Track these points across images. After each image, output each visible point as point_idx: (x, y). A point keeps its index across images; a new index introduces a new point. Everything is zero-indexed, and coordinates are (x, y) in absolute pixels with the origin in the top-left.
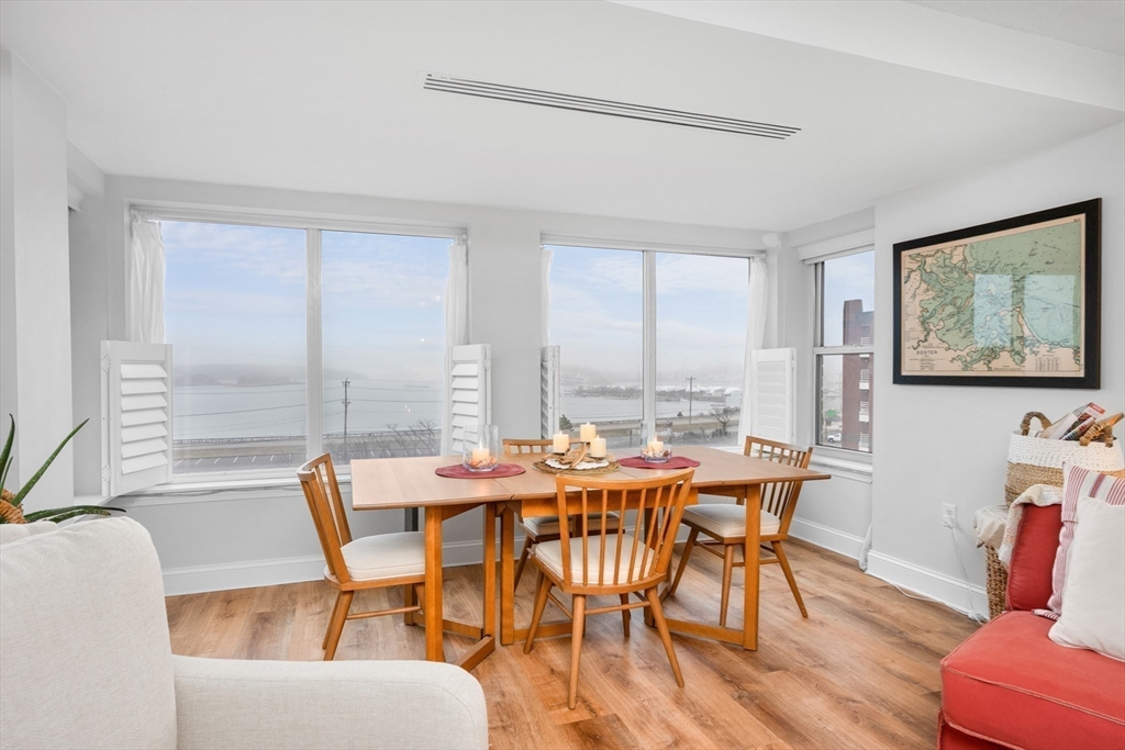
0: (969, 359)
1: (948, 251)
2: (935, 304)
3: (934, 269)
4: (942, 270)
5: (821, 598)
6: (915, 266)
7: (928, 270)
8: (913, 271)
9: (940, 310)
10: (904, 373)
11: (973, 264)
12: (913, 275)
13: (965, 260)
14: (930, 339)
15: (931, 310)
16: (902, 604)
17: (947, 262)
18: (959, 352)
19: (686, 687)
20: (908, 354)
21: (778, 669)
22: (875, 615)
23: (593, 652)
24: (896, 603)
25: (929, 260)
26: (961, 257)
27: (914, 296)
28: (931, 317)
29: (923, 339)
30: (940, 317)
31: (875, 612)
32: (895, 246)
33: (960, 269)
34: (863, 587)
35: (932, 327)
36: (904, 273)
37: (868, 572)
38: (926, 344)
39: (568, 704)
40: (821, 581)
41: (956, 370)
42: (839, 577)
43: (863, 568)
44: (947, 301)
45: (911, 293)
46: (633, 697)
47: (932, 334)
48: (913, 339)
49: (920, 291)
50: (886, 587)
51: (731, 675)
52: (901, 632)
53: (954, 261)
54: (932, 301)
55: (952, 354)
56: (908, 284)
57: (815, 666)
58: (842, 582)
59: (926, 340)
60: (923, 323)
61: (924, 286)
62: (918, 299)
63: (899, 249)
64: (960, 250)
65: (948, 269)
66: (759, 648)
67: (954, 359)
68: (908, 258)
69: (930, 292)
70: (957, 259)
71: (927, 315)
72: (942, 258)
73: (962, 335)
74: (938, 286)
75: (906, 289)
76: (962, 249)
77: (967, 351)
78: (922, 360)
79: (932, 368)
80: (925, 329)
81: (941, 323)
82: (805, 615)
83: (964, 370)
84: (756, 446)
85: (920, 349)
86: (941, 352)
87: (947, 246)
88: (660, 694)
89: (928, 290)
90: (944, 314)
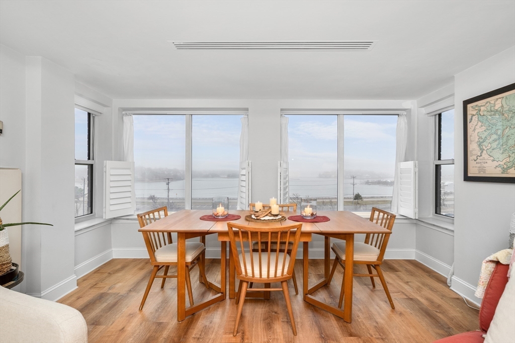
0: (505, 166)
1: (492, 102)
2: (486, 134)
3: (485, 113)
4: (489, 114)
5: (411, 299)
6: (474, 113)
7: (482, 114)
8: (474, 115)
9: (488, 138)
10: (469, 175)
11: (507, 109)
12: (474, 117)
13: (502, 106)
14: (483, 154)
15: (483, 138)
16: (462, 311)
17: (492, 109)
18: (499, 163)
19: (297, 336)
20: (471, 164)
21: (355, 336)
22: (439, 315)
23: (267, 309)
24: (458, 309)
25: (482, 108)
26: (500, 105)
27: (474, 130)
28: (484, 142)
29: (479, 155)
30: (489, 141)
31: (440, 313)
32: (464, 102)
33: (500, 112)
34: (443, 296)
35: (484, 148)
36: (469, 117)
37: (451, 288)
38: (481, 158)
39: (233, 333)
40: (419, 289)
41: (498, 173)
42: (432, 289)
43: (449, 285)
44: (493, 131)
45: (473, 128)
46: (267, 336)
47: (485, 152)
48: (474, 155)
49: (478, 127)
50: (458, 299)
51: (326, 334)
52: (449, 328)
53: (496, 108)
54: (484, 132)
55: (496, 164)
56: (471, 123)
57: (378, 338)
58: (431, 292)
59: (481, 156)
60: (479, 145)
61: (480, 124)
62: (477, 131)
63: (466, 103)
64: (499, 101)
65: (493, 113)
66: (353, 322)
67: (497, 166)
68: (471, 108)
69: (483, 127)
70: (498, 106)
71: (481, 140)
72: (489, 107)
73: (501, 152)
74: (487, 123)
75: (470, 126)
76: (500, 100)
77: (504, 161)
78: (479, 167)
79: (484, 172)
80: (481, 149)
81: (490, 145)
82: (393, 307)
83: (502, 173)
84: (377, 213)
85: (478, 161)
86: (490, 162)
87: (491, 99)
88: (282, 337)
89: (482, 126)
90: (491, 140)
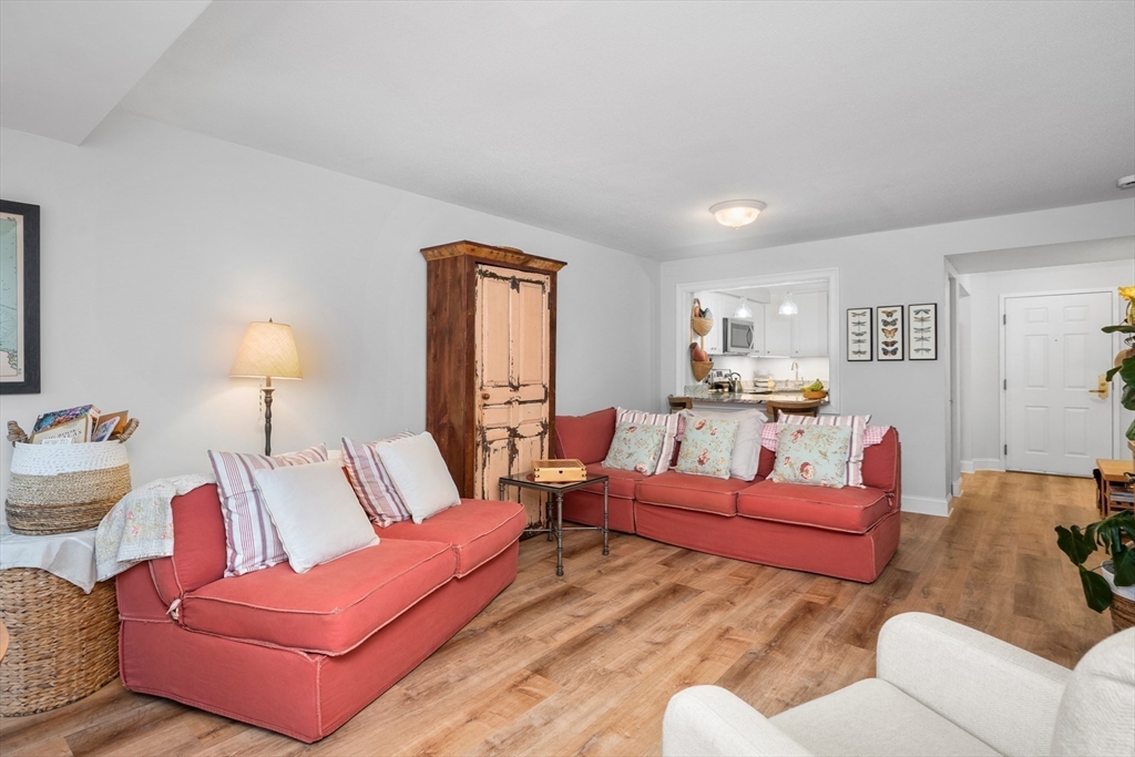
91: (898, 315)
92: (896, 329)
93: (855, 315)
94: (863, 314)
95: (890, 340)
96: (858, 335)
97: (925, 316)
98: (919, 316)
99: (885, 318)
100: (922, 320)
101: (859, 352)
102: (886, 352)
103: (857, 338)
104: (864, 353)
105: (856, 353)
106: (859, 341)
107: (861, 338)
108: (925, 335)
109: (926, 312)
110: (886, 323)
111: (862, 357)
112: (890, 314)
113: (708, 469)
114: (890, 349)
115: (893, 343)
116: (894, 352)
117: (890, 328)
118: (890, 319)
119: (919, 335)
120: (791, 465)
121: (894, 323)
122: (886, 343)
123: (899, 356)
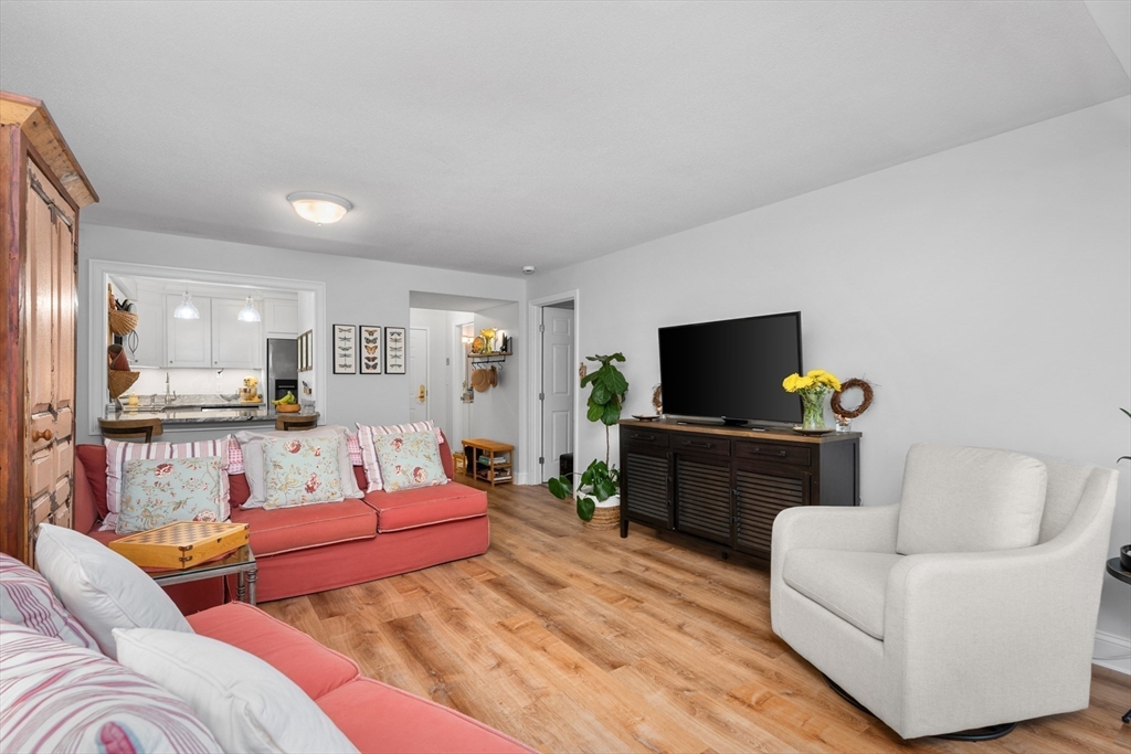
91: (377, 335)
92: (376, 347)
93: (341, 330)
94: (349, 331)
95: (371, 356)
96: (344, 349)
97: (398, 337)
98: (393, 337)
99: (368, 336)
100: (396, 341)
101: (345, 366)
102: (368, 367)
103: (343, 352)
104: (350, 366)
105: (341, 366)
106: (345, 355)
107: (347, 352)
108: (398, 354)
109: (399, 334)
110: (368, 341)
111: (348, 370)
112: (371, 333)
113: (321, 496)
114: (371, 363)
115: (374, 359)
116: (375, 367)
117: (371, 345)
118: (371, 338)
119: (393, 353)
120: (404, 473)
121: (374, 341)
122: (368, 359)
123: (378, 370)
